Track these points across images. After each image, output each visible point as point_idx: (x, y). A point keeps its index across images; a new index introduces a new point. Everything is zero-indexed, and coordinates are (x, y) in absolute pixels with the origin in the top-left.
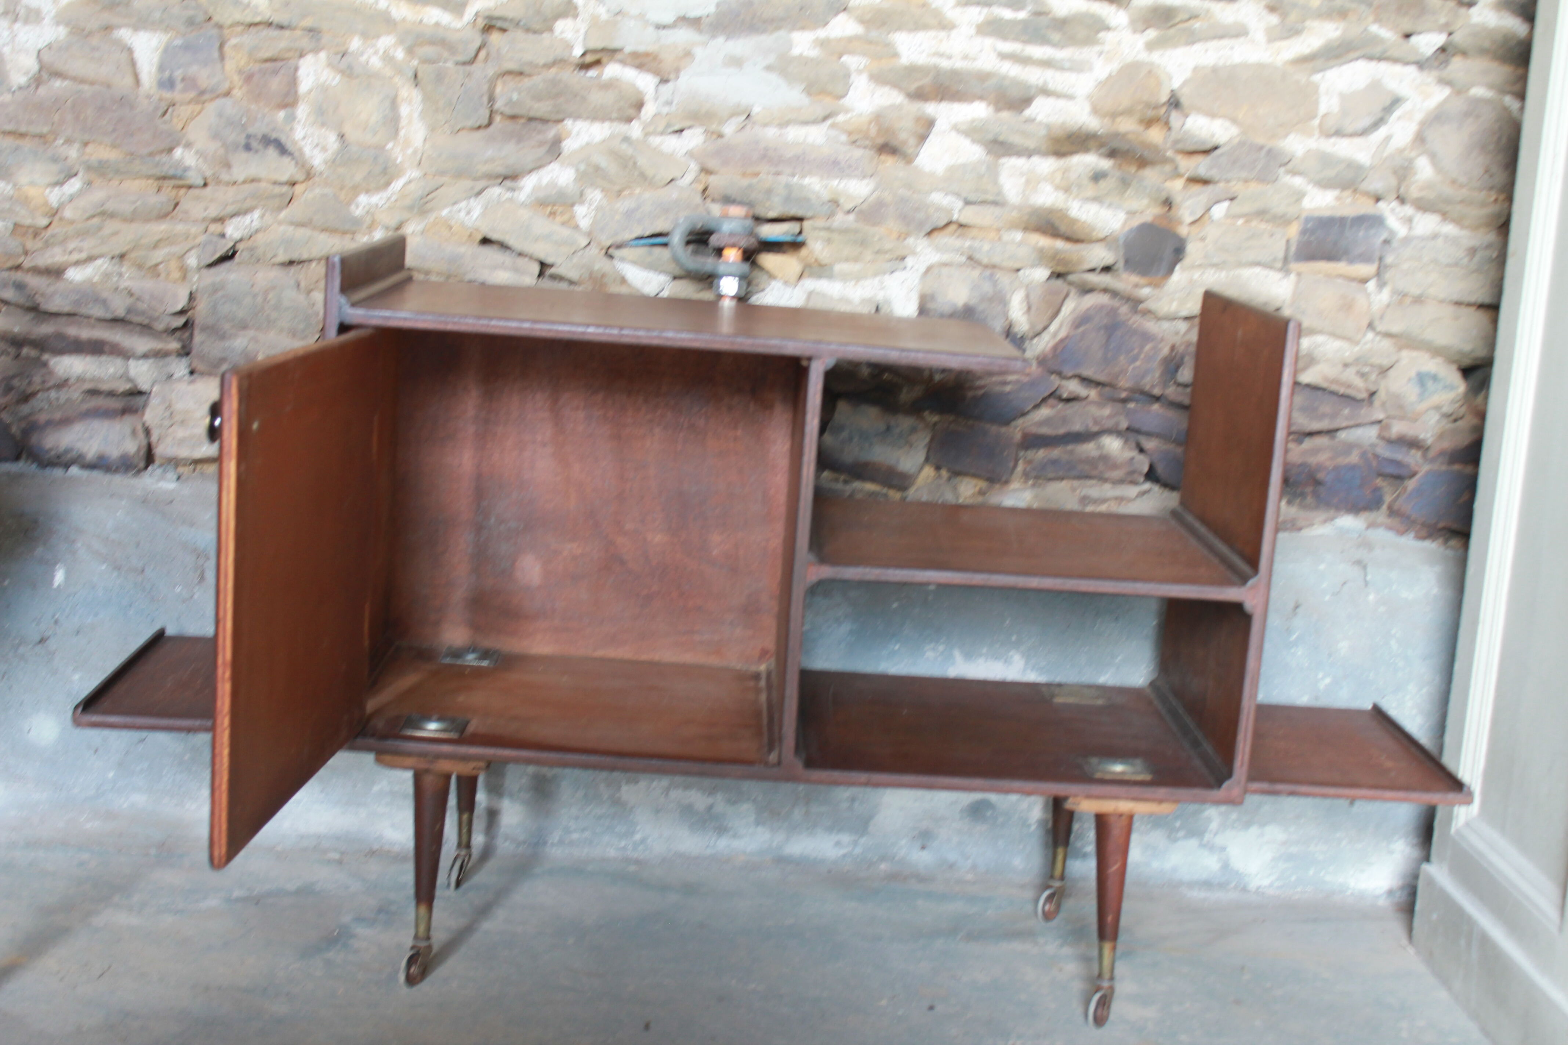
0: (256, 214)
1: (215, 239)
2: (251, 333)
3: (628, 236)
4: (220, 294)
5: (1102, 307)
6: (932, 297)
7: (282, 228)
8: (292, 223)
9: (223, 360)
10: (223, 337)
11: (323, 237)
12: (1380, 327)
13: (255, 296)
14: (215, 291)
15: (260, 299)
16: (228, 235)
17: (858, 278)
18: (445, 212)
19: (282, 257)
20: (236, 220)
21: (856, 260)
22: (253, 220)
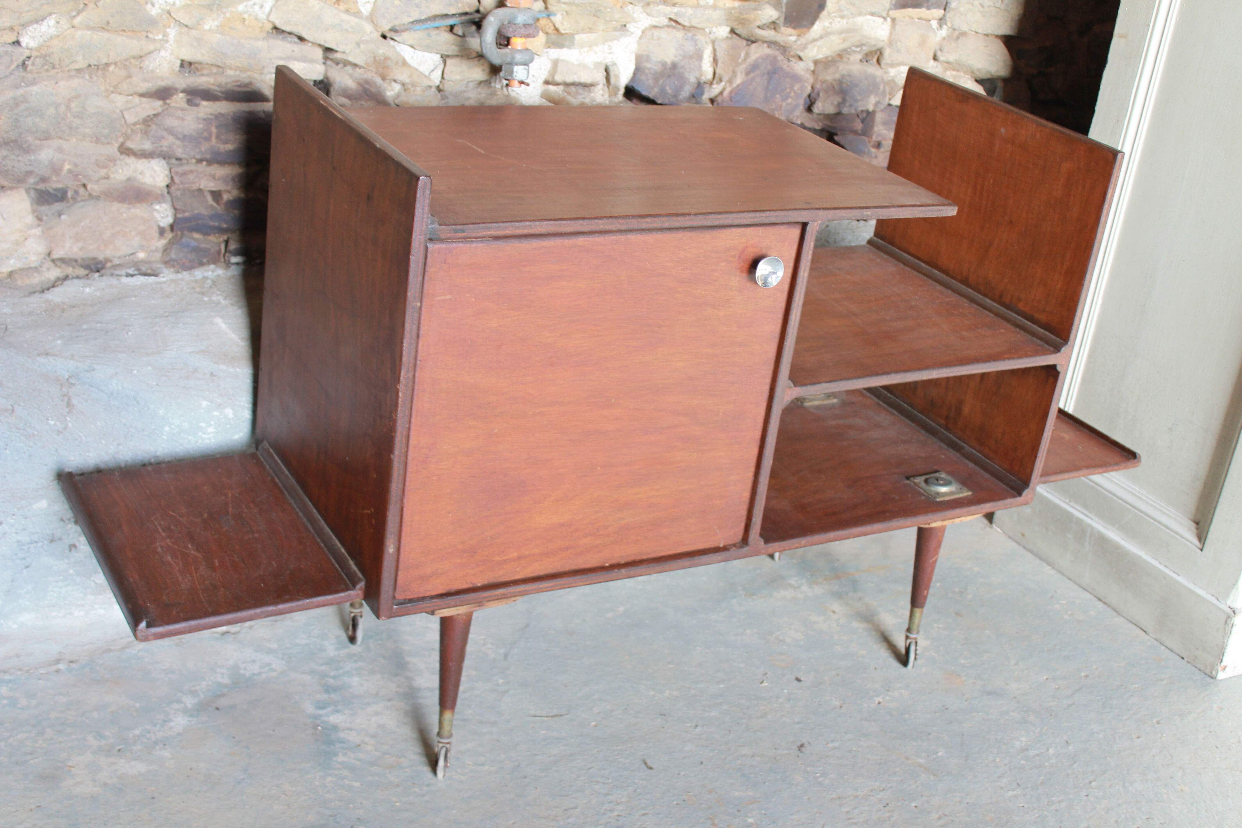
0: (51, 21)
1: (10, 49)
2: (56, 143)
3: (406, 20)
4: (23, 106)
5: (768, 56)
6: (648, 58)
7: (79, 33)
8: (89, 28)
9: (29, 173)
10: (27, 151)
11: (120, 39)
12: (942, 58)
13: (57, 106)
14: (17, 105)
15: (62, 109)
16: (24, 44)
17: (591, 45)
18: (241, 8)
19: (81, 63)
20: (32, 29)
21: (591, 30)
22: (48, 27)
